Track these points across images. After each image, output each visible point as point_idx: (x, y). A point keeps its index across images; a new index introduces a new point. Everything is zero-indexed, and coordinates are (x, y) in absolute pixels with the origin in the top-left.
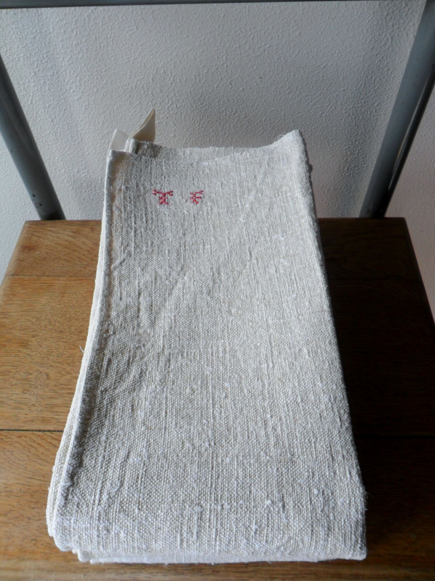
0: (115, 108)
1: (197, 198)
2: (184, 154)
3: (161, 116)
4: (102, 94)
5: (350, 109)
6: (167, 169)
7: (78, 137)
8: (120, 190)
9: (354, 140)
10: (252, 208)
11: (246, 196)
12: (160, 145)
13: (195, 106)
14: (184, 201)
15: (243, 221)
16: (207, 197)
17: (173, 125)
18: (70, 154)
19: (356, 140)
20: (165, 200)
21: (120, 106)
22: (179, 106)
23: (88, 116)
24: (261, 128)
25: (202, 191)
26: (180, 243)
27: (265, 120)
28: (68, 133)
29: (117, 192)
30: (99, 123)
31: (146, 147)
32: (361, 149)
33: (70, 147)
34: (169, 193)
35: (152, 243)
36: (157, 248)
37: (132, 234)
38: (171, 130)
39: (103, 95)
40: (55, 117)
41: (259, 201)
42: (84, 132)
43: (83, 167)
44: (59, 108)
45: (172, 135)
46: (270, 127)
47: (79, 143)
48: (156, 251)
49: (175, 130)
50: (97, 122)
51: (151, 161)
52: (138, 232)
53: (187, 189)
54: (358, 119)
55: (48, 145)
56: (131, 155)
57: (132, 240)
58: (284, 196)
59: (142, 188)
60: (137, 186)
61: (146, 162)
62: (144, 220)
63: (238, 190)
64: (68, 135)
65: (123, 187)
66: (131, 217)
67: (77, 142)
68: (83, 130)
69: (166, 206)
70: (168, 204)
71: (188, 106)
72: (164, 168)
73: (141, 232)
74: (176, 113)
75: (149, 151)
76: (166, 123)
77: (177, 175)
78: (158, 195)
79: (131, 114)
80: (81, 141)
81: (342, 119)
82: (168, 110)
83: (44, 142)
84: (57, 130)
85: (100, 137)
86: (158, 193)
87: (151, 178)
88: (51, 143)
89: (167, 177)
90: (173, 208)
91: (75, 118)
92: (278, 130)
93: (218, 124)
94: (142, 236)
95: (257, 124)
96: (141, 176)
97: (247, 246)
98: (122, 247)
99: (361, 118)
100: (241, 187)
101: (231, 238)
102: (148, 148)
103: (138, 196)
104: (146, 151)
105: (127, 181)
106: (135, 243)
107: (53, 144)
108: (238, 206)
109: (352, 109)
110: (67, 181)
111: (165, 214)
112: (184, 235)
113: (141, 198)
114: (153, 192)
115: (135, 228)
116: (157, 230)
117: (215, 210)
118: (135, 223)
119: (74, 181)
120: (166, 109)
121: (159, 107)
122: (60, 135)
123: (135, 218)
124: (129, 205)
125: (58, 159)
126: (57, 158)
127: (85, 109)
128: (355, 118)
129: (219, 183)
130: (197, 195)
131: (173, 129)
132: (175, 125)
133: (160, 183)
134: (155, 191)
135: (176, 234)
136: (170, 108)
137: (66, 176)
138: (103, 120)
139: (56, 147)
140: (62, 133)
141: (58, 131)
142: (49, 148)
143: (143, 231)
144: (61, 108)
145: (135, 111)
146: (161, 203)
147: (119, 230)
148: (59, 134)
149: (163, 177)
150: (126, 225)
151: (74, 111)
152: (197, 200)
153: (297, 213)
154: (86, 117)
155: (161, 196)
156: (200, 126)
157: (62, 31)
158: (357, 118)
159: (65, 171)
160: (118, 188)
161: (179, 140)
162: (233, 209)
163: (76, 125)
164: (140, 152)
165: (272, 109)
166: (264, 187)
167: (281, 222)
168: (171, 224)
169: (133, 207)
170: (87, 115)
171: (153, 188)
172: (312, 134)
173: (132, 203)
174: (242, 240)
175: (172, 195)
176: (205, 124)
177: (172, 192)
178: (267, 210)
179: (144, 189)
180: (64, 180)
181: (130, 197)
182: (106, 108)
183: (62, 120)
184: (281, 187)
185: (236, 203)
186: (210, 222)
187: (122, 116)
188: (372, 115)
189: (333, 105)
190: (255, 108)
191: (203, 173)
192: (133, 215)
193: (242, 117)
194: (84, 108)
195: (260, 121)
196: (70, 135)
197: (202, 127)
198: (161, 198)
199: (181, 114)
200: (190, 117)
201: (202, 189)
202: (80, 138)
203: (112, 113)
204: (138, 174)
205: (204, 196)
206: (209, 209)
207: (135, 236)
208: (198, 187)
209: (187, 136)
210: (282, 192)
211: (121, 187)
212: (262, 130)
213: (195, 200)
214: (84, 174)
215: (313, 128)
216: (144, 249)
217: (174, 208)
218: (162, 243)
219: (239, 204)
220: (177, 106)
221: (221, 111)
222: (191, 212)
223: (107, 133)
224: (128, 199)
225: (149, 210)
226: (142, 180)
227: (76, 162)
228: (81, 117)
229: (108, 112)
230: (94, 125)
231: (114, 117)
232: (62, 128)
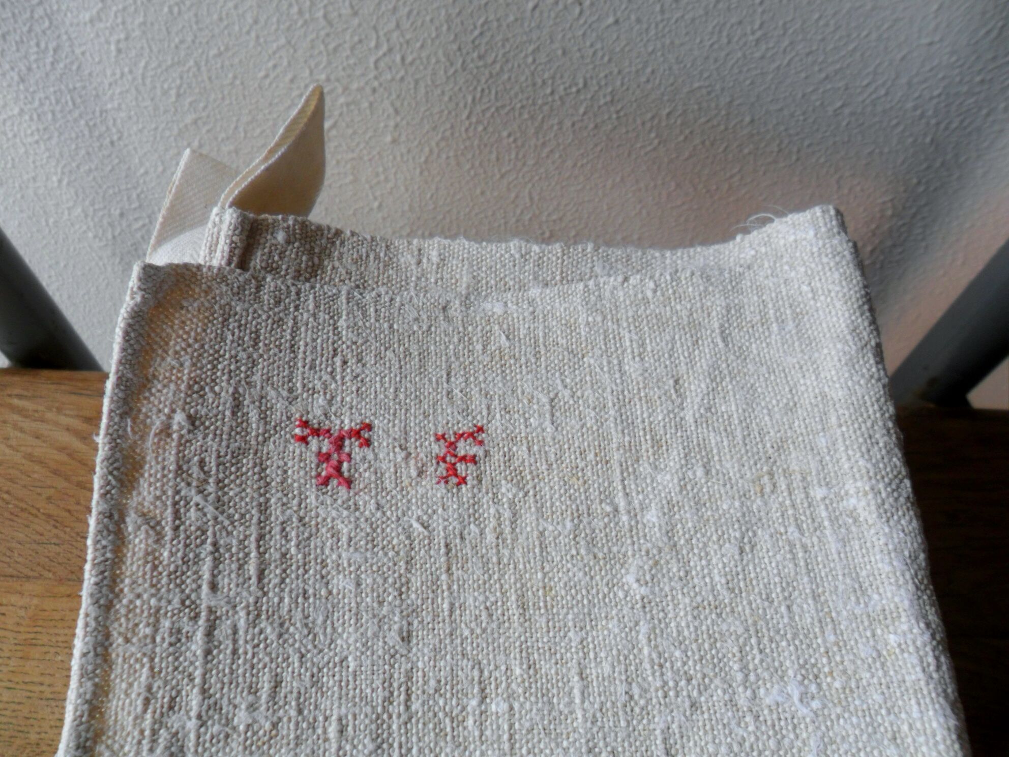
0: (211, 53)
1: (463, 459)
2: (419, 263)
3: (355, 86)
4: (166, 10)
5: (931, 98)
6: (353, 327)
7: (108, 129)
8: (166, 431)
9: (915, 181)
10: (670, 534)
11: (645, 468)
12: (335, 225)
13: (460, 61)
14: (414, 473)
15: (638, 591)
16: (497, 457)
17: (391, 110)
18: (90, 170)
19: (919, 183)
20: (338, 469)
21: (227, 49)
22: (409, 59)
23: (131, 72)
24: (653, 135)
25: (481, 429)
26: (388, 681)
27: (669, 114)
28: (76, 114)
29: (151, 440)
30: (165, 93)
31: (281, 237)
32: (925, 205)
33: (88, 153)
34: (357, 434)
35: (277, 684)
36: (293, 713)
37: (197, 645)
38: (386, 126)
39: (171, 11)
40: (29, 69)
41: (699, 504)
42: (123, 115)
43: (133, 206)
44: (38, 45)
45: (389, 139)
46: (681, 132)
47: (112, 143)
48: (287, 730)
49: (396, 126)
50: (158, 92)
51: (298, 293)
52: (223, 630)
53: (426, 416)
54: (946, 128)
55: (24, 144)
56: (221, 277)
57: (191, 678)
58: (799, 496)
59: (254, 415)
60: (237, 406)
61: (278, 302)
62: (252, 569)
63: (616, 438)
64: (76, 121)
65: (179, 418)
66: (198, 559)
67: (107, 141)
68: (119, 109)
69: (343, 490)
70: (349, 483)
71: (438, 62)
72: (342, 323)
73: (235, 631)
74: (402, 79)
75: (291, 253)
76: (371, 104)
77: (389, 354)
78: (314, 442)
79: (262, 74)
80: (120, 139)
81: (897, 124)
82: (376, 68)
83: (10, 135)
84: (41, 104)
85: (175, 132)
86: (316, 432)
87: (292, 368)
88: (30, 140)
89: (352, 361)
90: (367, 502)
91: (90, 74)
92: (703, 143)
93: (526, 116)
94: (235, 652)
95: (643, 123)
96: (254, 364)
97: (659, 724)
98: (148, 716)
99: (954, 125)
100: (626, 423)
101: (592, 672)
102: (288, 242)
103: (238, 455)
104: (282, 255)
105: (197, 388)
106: (204, 691)
107: (37, 142)
108: (616, 510)
109: (935, 101)
110: (95, 237)
111: (336, 535)
112: (406, 638)
113: (247, 462)
114: (298, 431)
115: (211, 611)
116: (298, 616)
117: (529, 518)
118: (214, 587)
119: (114, 237)
120: (372, 65)
121: (348, 57)
122: (54, 119)
123: (217, 562)
124: (197, 499)
125: (60, 181)
126: (55, 179)
127: (119, 51)
128: (938, 124)
129: (545, 400)
130: (463, 448)
131: (392, 123)
132: (397, 112)
133: (325, 386)
134: (305, 424)
135: (376, 635)
136: (382, 64)
137: (91, 224)
138: (179, 87)
139: (48, 150)
140: (59, 116)
141: (46, 108)
142: (26, 152)
143: (242, 623)
144: (43, 45)
145: (275, 66)
146: (326, 482)
147: (144, 630)
148: (50, 116)
149: (338, 360)
150: (176, 602)
151: (83, 53)
152: (461, 467)
153: (860, 591)
154: (122, 75)
155: (326, 447)
156: (474, 120)
158: (942, 126)
159: (83, 211)
160: (157, 424)
161: (409, 151)
162: (598, 524)
163: (97, 96)
164: (257, 261)
165: (696, 85)
166: (713, 439)
167: (792, 619)
168: (358, 584)
169: (210, 509)
170: (126, 70)
171: (296, 411)
172: (798, 159)
173: (211, 488)
174: (636, 691)
175: (368, 443)
176: (488, 115)
177: (369, 427)
178: (731, 549)
179: (264, 418)
180: (85, 232)
181: (202, 463)
182: (183, 53)
183: (52, 78)
184: (779, 448)
185: (607, 496)
186: (510, 577)
187: (235, 77)
188: (991, 119)
189: (884, 84)
190: (643, 79)
191: (485, 347)
192: (209, 547)
193: (602, 102)
194: (113, 47)
195: (653, 118)
196: (82, 122)
197: (479, 122)
198: (327, 457)
199: (417, 82)
200: (443, 93)
201: (481, 422)
202: (114, 130)
203: (203, 68)
204: (242, 355)
205: (487, 454)
206: (507, 514)
207: (208, 652)
208: (466, 411)
209: (433, 144)
210: (787, 473)
211: (169, 417)
212: (656, 141)
213: (452, 470)
214: (140, 223)
215: (806, 143)
216: (241, 718)
217: (372, 506)
218: (316, 681)
219: (622, 504)
220: (403, 59)
221: (539, 81)
222: (437, 524)
223: (195, 122)
224: (195, 470)
225: (276, 513)
226: (257, 378)
227: (111, 191)
228: (109, 72)
229: (191, 63)
230: (152, 99)
231: (210, 78)
232: (58, 102)
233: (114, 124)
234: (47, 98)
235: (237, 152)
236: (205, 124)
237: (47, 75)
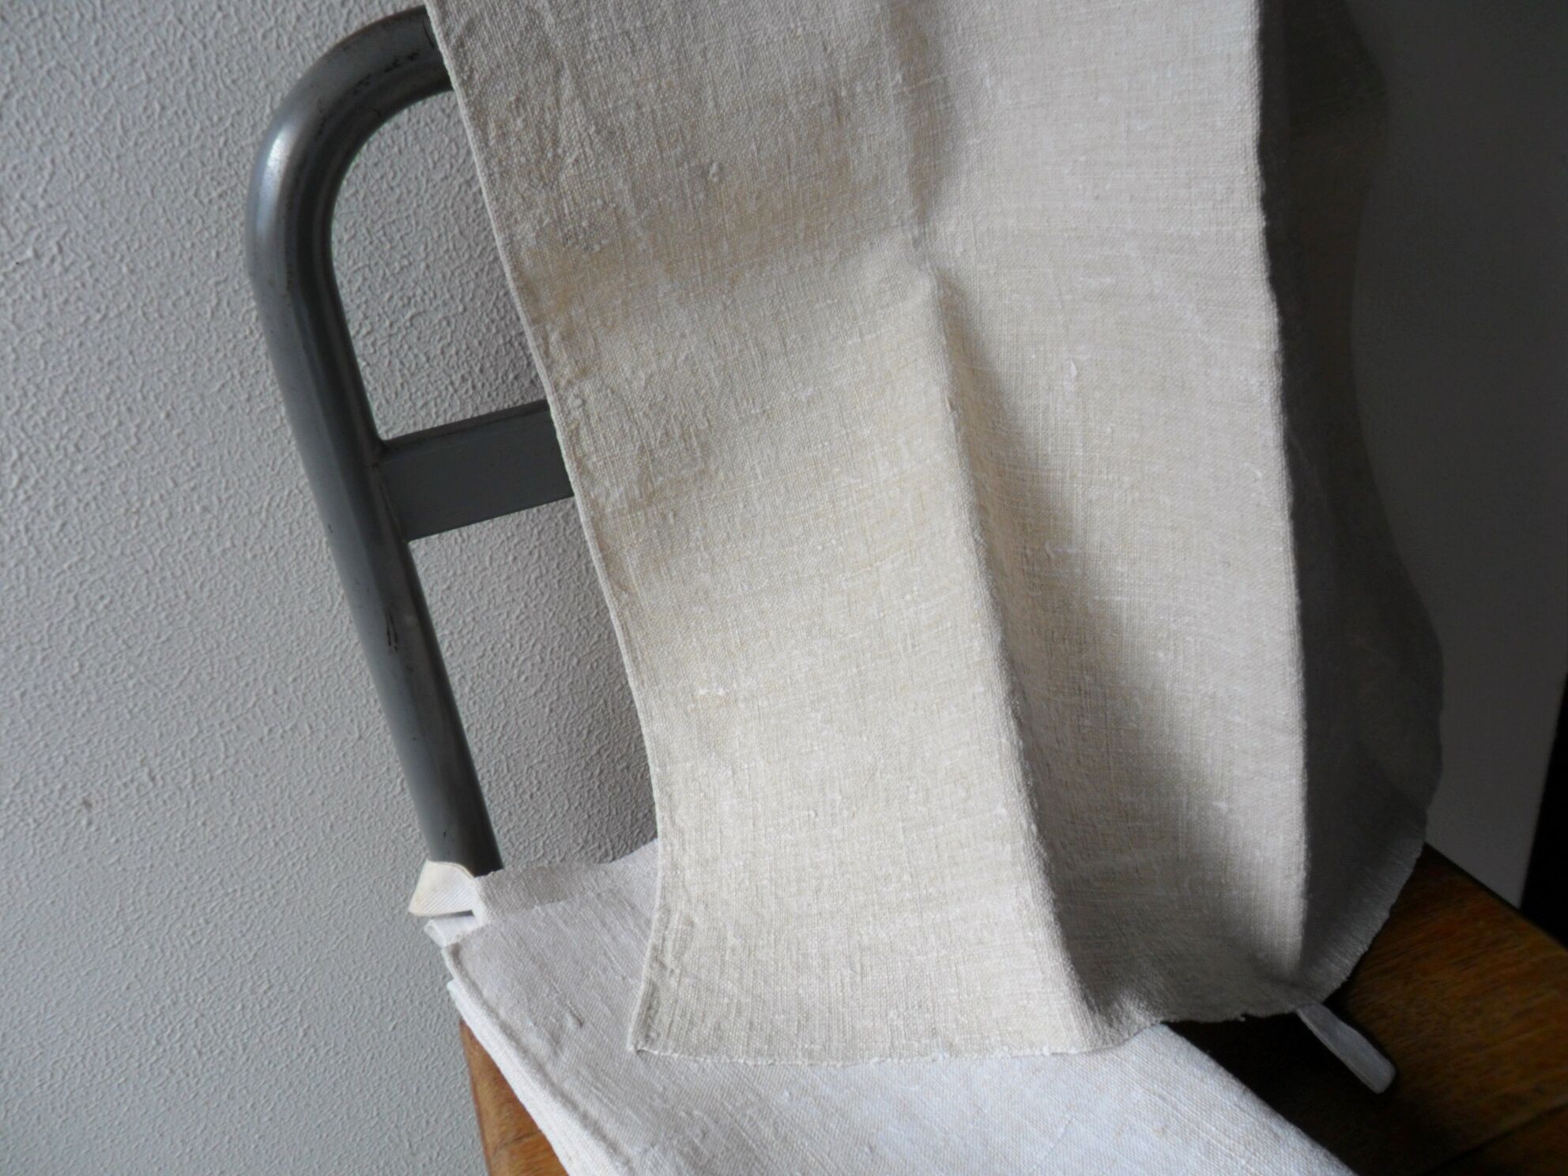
0: (616, 689)
4: (588, 667)
7: (531, 783)
18: (508, 831)
23: (557, 725)
30: (579, 734)
39: (592, 668)
42: (544, 765)
44: (492, 727)
47: (531, 796)
50: (574, 735)
67: (527, 796)
127: (551, 711)
138: (590, 726)
140: (494, 785)
154: (550, 729)
157: (511, 558)
163: (528, 755)
170: (553, 725)
182: (596, 696)
183: (496, 751)
194: (547, 710)
196: (512, 784)
203: (609, 703)
223: (599, 752)
227: (521, 847)
228: (540, 731)
229: (602, 701)
230: (569, 743)
231: (613, 710)
232: (496, 771)
233: (536, 777)
234: (489, 771)
235: (628, 767)
236: (606, 750)
237: (493, 750)
